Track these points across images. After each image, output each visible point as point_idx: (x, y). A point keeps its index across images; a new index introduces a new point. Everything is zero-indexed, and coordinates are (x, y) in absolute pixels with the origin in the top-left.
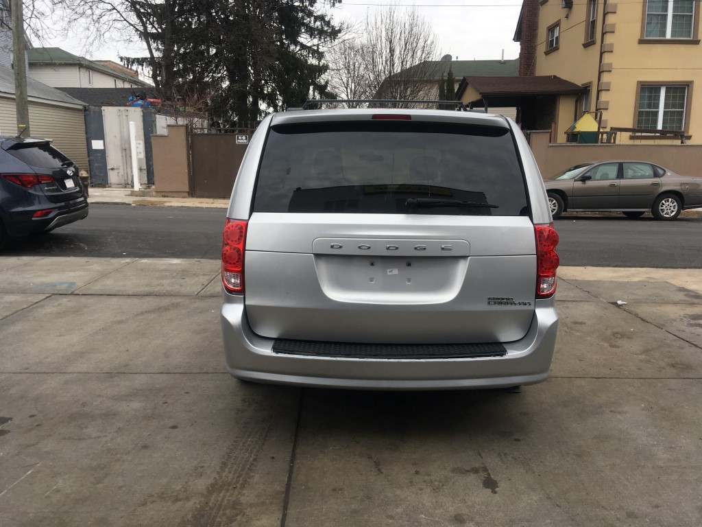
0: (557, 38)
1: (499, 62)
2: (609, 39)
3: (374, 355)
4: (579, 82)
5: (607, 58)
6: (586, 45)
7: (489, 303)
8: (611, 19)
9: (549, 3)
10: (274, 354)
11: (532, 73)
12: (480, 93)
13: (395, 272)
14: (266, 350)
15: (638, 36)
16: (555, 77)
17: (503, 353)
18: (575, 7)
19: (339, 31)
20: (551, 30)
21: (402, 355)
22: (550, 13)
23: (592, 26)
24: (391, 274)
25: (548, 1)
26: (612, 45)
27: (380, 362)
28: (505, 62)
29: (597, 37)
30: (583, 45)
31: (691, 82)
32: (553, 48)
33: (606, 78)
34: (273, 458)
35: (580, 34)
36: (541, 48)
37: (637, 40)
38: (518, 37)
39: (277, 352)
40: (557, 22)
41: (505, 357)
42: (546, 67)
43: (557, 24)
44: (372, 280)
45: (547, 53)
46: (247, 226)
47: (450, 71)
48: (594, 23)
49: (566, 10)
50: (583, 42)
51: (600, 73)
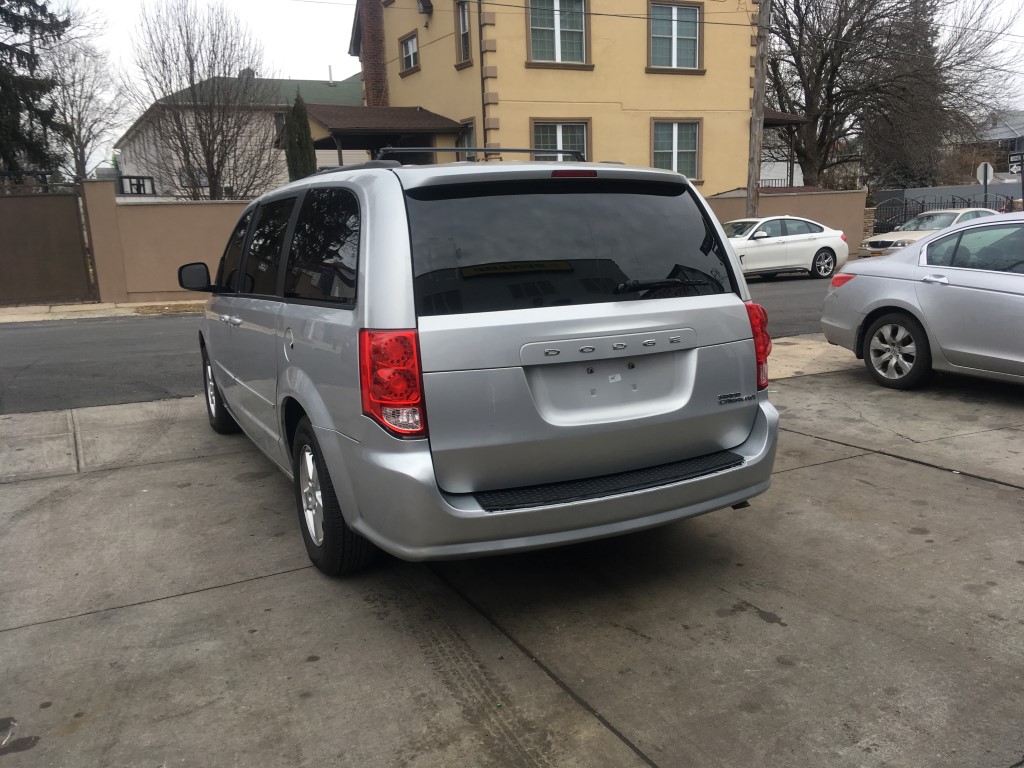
0: (415, 54)
1: (327, 83)
2: (491, 60)
3: (615, 490)
4: (457, 116)
5: (491, 87)
6: (459, 67)
7: (720, 403)
8: (489, 33)
9: (396, 4)
10: (488, 514)
11: (386, 103)
12: (330, 130)
13: (618, 378)
14: (474, 510)
15: (524, 59)
16: (421, 108)
17: (740, 460)
18: (436, 13)
19: (67, 23)
20: (404, 42)
21: (646, 484)
22: (400, 19)
23: (464, 40)
24: (613, 381)
25: (394, 1)
26: (495, 68)
27: (624, 498)
28: (335, 84)
29: (474, 57)
30: (456, 66)
31: (590, 119)
32: (411, 68)
33: (492, 112)
34: (502, 658)
35: (449, 52)
36: (393, 68)
37: (523, 64)
38: (355, 50)
39: (491, 510)
40: (413, 32)
41: (745, 465)
42: (403, 94)
43: (413, 35)
44: (593, 392)
45: (403, 75)
46: (417, 336)
47: (298, 96)
48: (466, 37)
49: (424, 17)
50: (455, 63)
51: (484, 106)
